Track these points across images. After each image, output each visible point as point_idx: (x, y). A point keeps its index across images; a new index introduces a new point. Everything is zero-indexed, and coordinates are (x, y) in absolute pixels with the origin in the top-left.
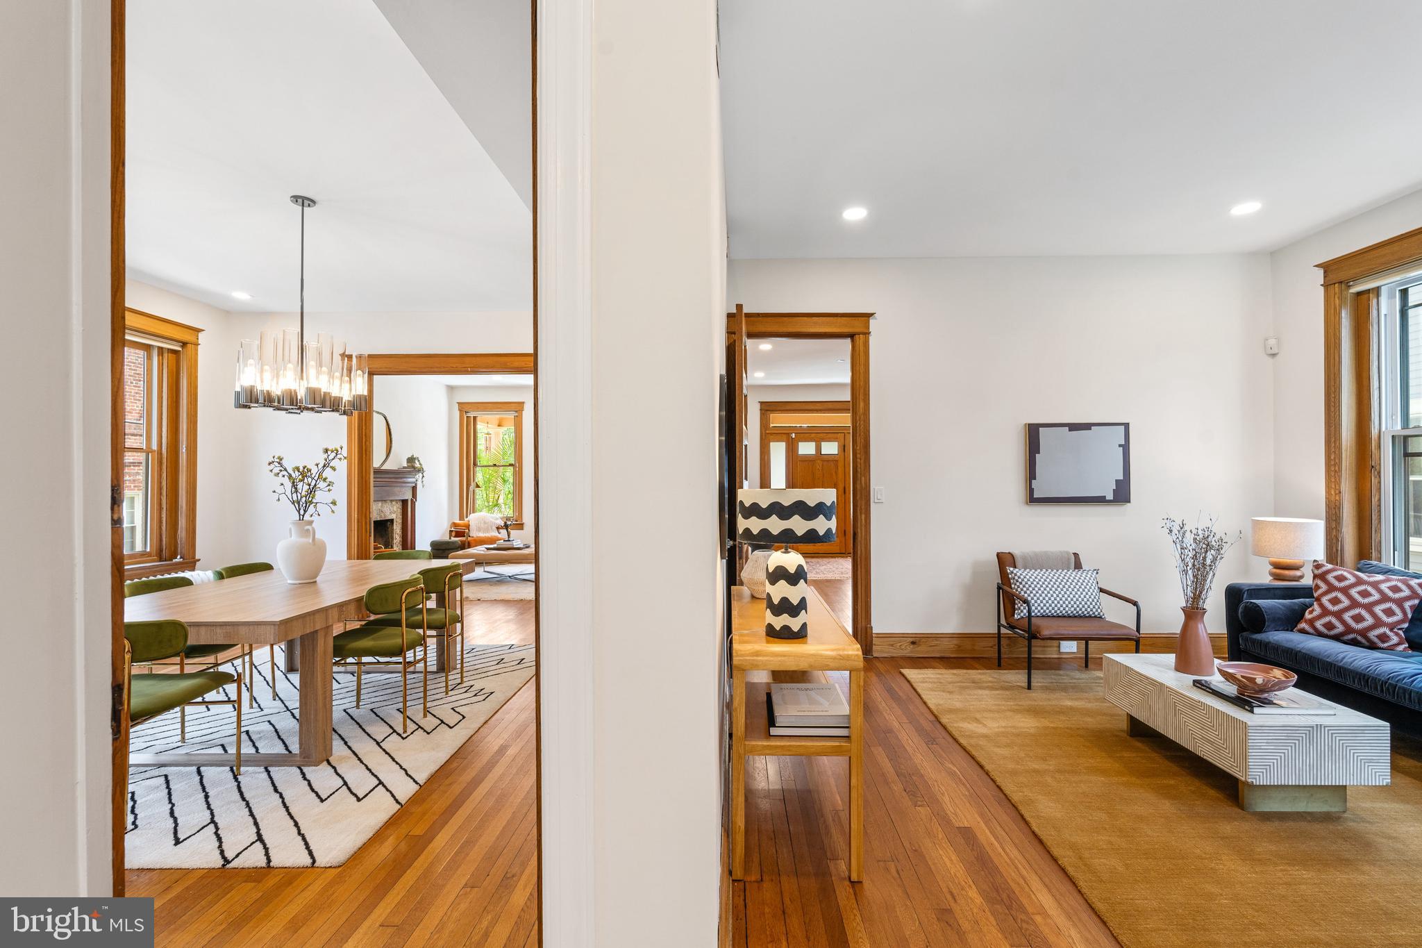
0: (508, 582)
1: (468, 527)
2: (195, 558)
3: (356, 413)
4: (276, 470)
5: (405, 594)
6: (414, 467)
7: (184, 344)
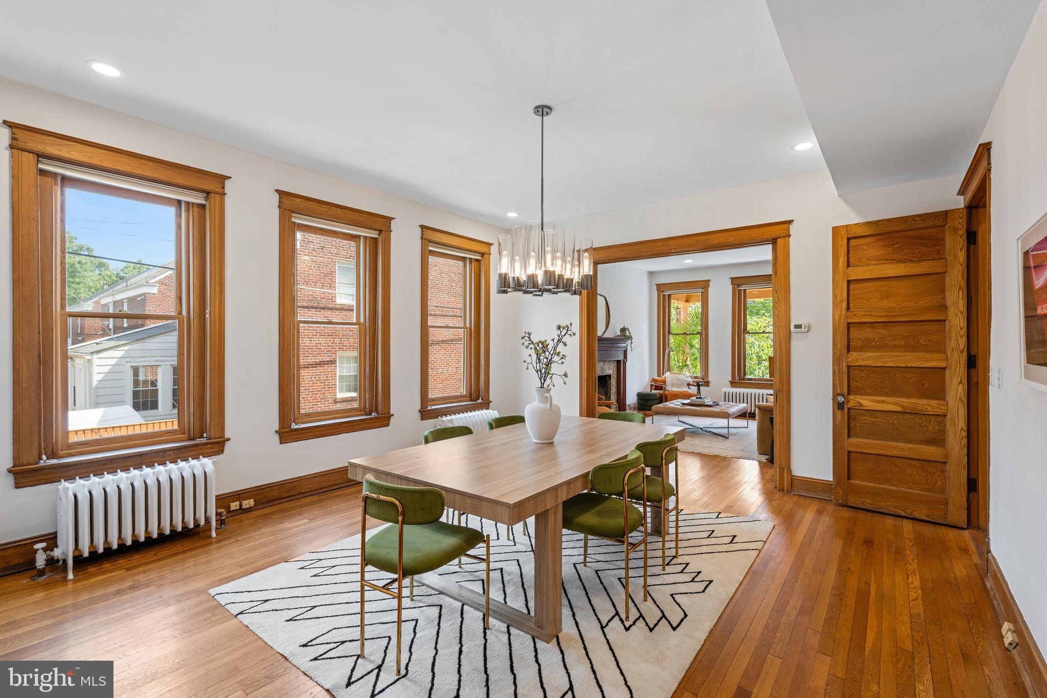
0: (700, 434)
1: (664, 382)
2: (489, 400)
3: (584, 292)
4: (526, 343)
5: (627, 475)
6: (625, 335)
7: (483, 254)
